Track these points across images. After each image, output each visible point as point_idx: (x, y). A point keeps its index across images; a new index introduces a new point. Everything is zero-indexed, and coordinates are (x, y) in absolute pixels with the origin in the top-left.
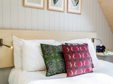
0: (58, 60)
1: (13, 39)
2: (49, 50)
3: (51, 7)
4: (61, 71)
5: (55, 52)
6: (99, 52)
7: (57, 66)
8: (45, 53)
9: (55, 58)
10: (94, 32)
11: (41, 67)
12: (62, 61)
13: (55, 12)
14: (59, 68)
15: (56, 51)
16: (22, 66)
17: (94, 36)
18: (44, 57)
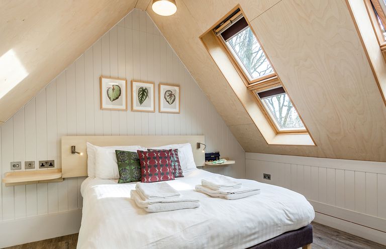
0: (133, 167)
1: (88, 146)
2: (124, 156)
3: (135, 108)
4: (137, 179)
5: (130, 159)
6: (209, 160)
7: (132, 173)
8: (119, 159)
9: (130, 164)
10: (203, 135)
11: (116, 175)
12: (138, 168)
13: (143, 113)
14: (134, 176)
15: (132, 158)
16: (95, 174)
17: (201, 140)
18: (118, 163)
